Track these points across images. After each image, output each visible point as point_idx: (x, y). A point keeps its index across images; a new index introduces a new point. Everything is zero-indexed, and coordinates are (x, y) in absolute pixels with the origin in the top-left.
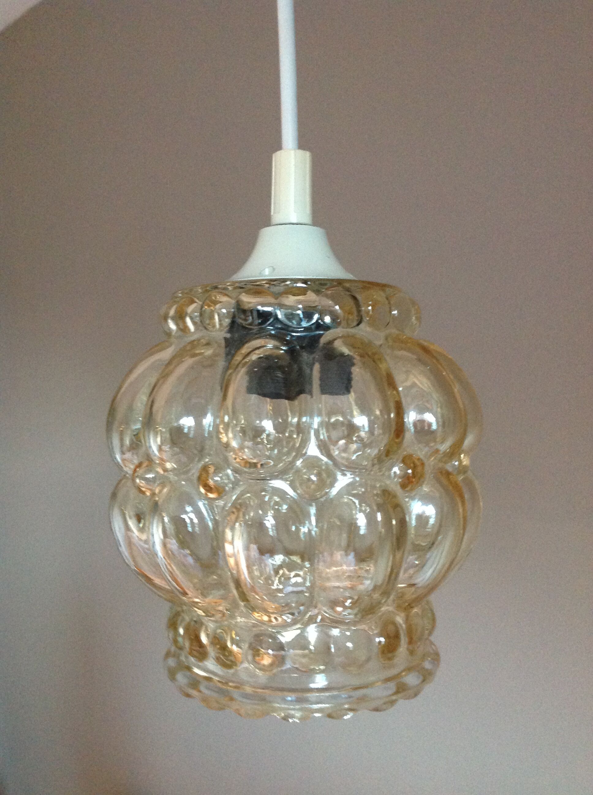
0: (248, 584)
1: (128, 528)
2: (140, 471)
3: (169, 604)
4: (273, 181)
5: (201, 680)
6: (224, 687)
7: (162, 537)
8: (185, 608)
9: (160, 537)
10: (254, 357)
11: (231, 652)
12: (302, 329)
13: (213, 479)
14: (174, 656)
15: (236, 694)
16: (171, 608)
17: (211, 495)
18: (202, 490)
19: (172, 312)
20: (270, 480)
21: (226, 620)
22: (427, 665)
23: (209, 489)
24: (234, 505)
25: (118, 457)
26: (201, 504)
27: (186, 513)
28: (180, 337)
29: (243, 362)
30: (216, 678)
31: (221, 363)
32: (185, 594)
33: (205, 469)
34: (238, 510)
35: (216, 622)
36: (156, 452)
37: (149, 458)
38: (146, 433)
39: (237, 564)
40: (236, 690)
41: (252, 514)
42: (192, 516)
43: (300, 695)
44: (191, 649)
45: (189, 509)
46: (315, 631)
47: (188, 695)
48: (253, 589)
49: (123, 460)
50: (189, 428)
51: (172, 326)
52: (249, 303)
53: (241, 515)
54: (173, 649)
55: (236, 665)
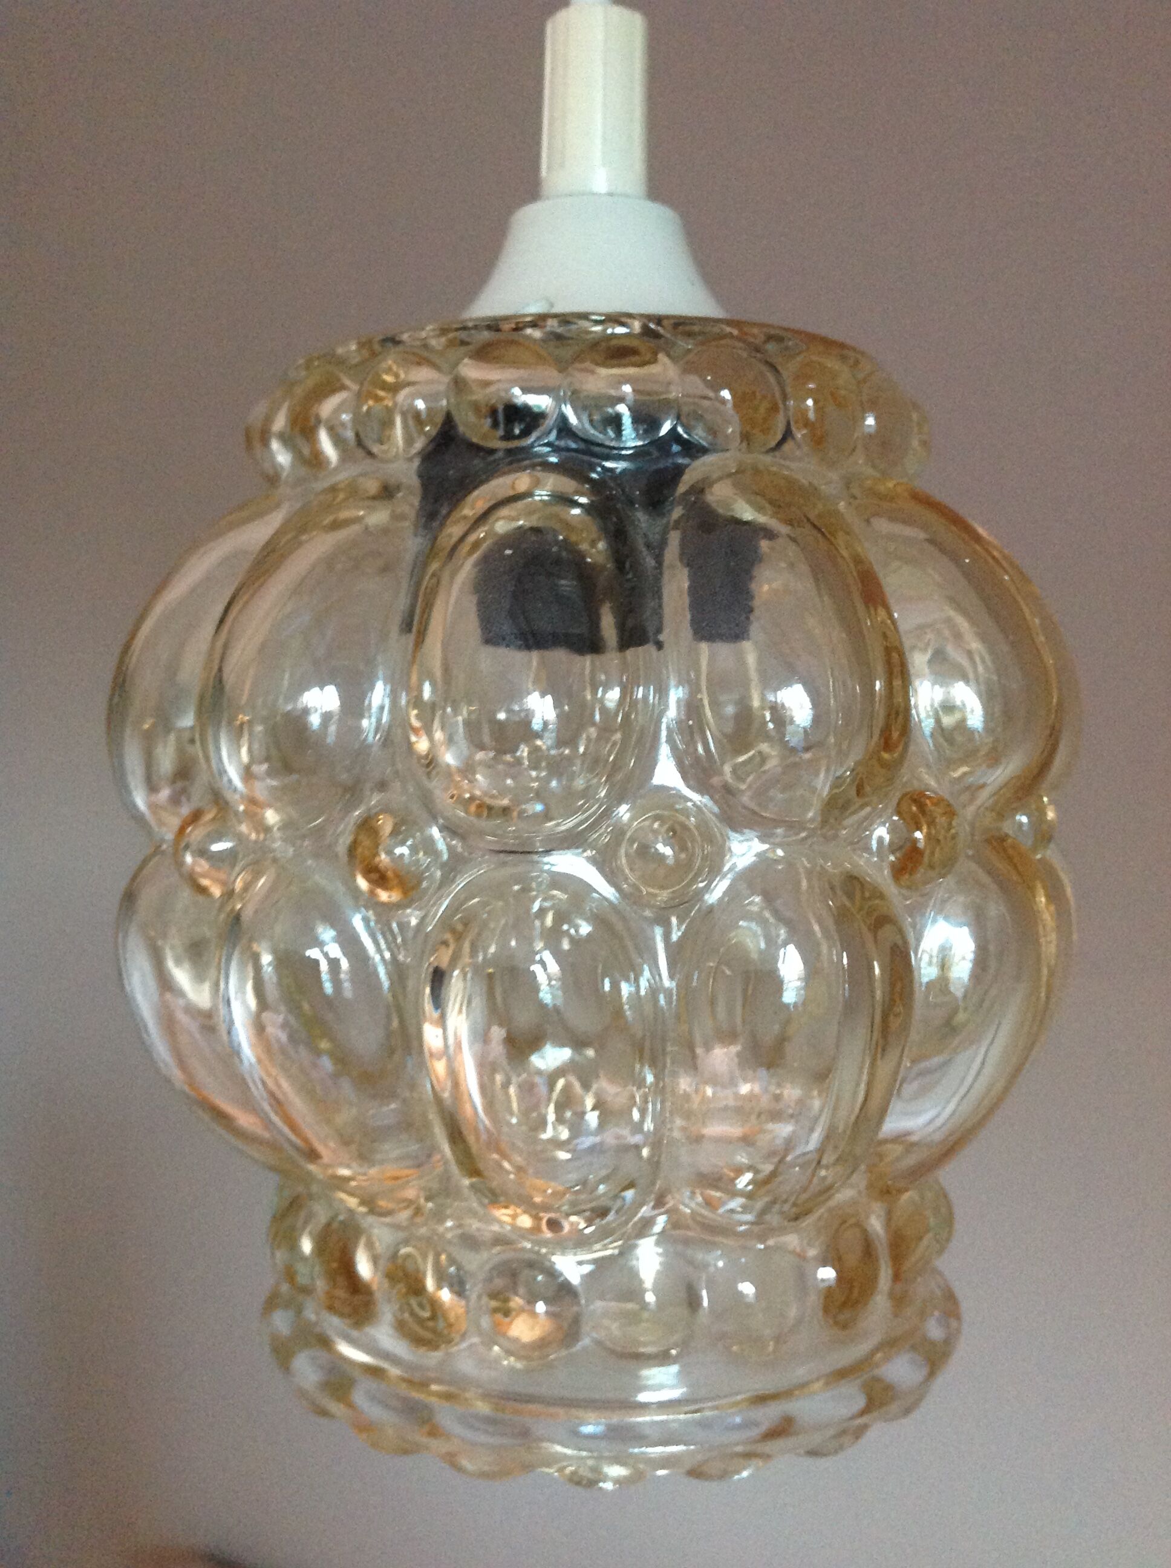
0: (481, 1127)
1: (165, 983)
2: (195, 834)
3: (273, 1179)
4: (547, 92)
5: (357, 1374)
6: (415, 1395)
7: (252, 1002)
8: (315, 1188)
9: (247, 1007)
10: (501, 526)
11: (435, 1305)
12: (630, 452)
13: (390, 853)
14: (287, 1306)
15: (446, 1417)
16: (281, 1188)
17: (384, 896)
18: (362, 883)
19: (280, 423)
20: (548, 852)
21: (425, 1224)
22: (934, 1331)
23: (379, 877)
24: (446, 923)
25: (140, 800)
26: (357, 922)
27: (320, 944)
28: (299, 481)
29: (472, 538)
30: (394, 1371)
31: (412, 544)
32: (313, 1155)
33: (367, 826)
34: (459, 937)
35: (397, 1227)
36: (237, 782)
37: (219, 799)
38: (210, 732)
39: (454, 1074)
40: (446, 1404)
41: (492, 949)
42: (335, 950)
43: (615, 1419)
44: (330, 1296)
45: (327, 934)
46: (658, 1254)
47: (324, 1413)
48: (494, 1144)
49: (153, 807)
50: (327, 717)
51: (283, 457)
52: (487, 384)
53: (467, 946)
54: (285, 1288)
55: (449, 1342)
